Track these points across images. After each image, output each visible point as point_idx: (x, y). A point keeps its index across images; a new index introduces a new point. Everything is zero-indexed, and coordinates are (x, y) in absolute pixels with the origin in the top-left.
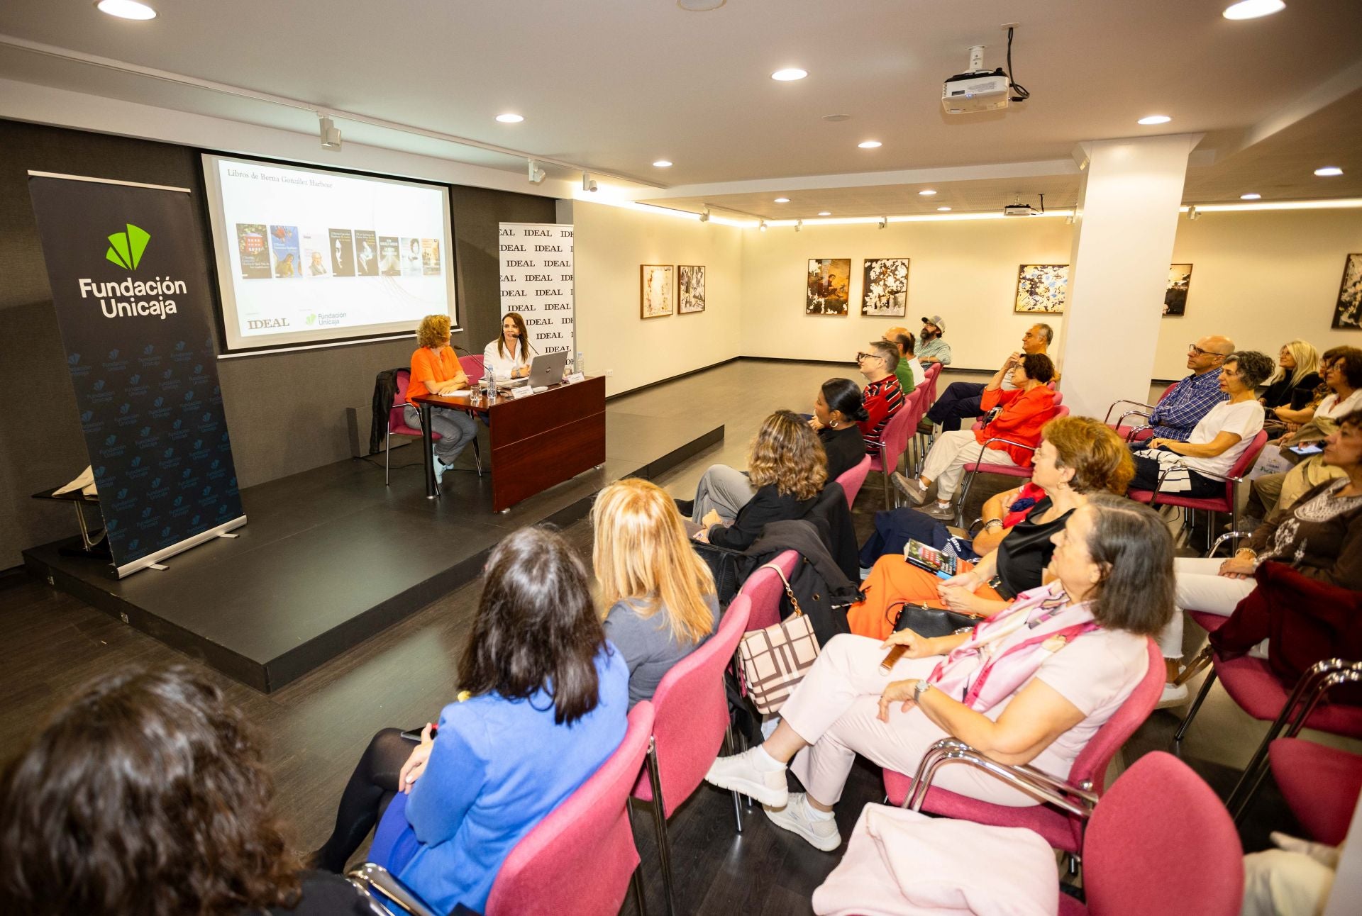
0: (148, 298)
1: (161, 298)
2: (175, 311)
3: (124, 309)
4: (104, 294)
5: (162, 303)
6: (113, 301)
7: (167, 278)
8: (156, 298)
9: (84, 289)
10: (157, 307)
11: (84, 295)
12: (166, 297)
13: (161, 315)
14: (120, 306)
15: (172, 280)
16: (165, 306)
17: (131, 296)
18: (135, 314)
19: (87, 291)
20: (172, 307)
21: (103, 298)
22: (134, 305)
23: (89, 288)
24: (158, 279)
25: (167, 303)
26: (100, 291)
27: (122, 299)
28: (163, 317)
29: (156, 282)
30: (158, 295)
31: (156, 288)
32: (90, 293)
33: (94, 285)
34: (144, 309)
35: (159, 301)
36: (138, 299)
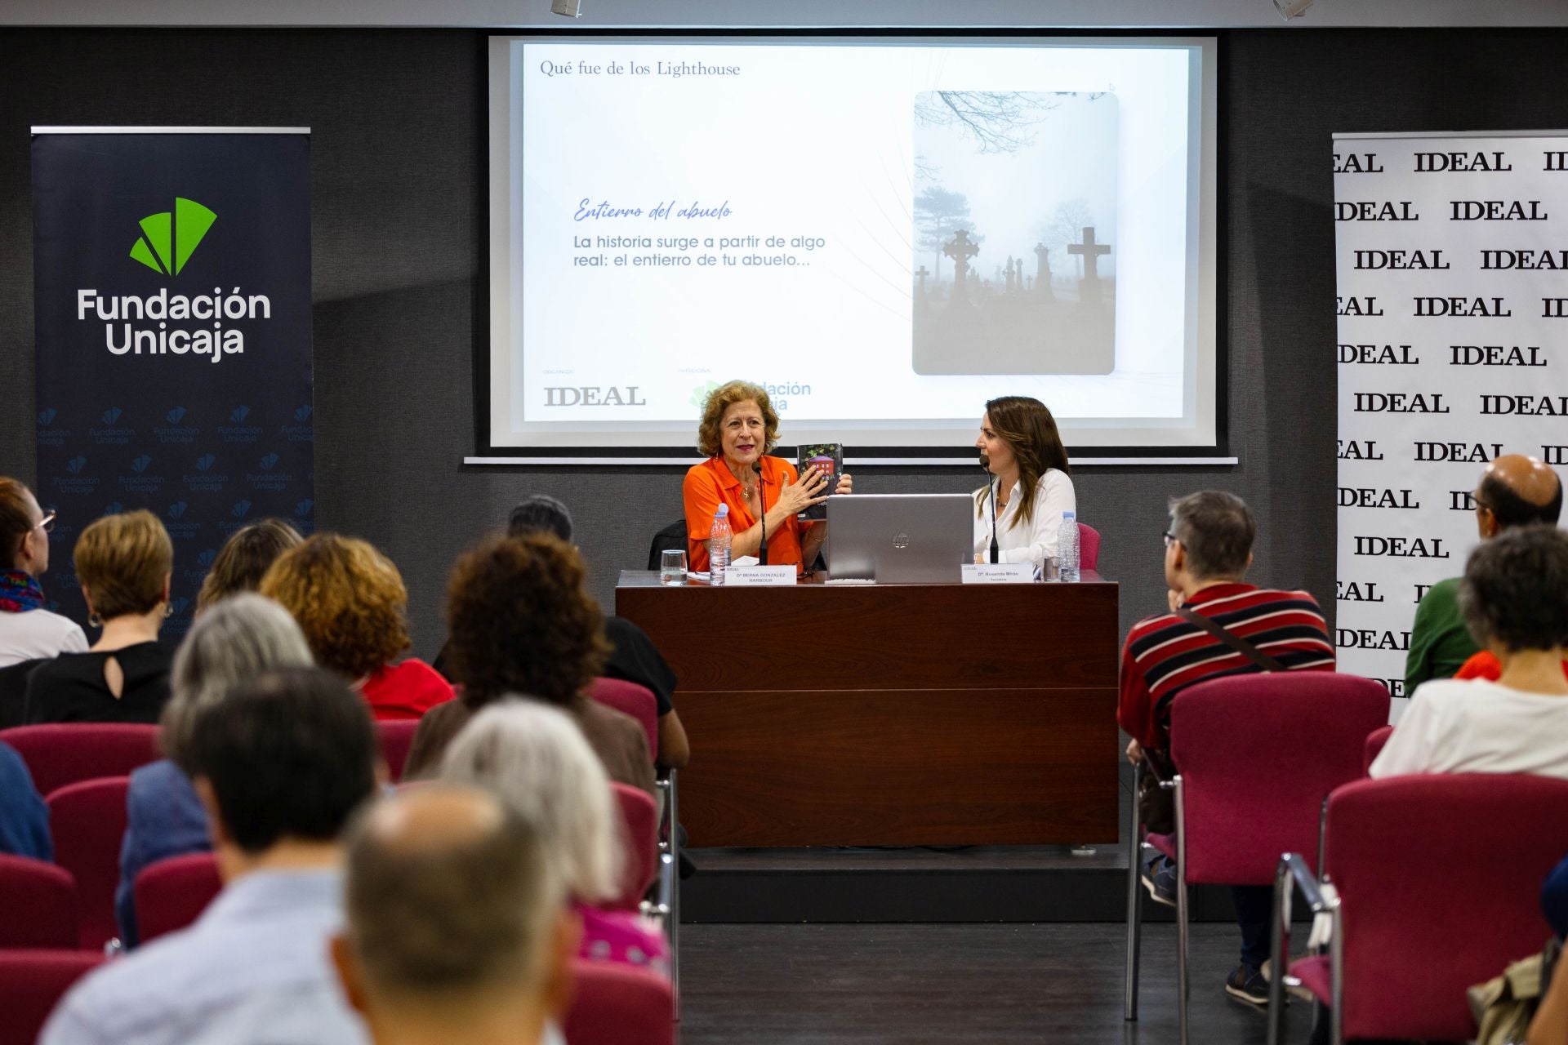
0: (192, 324)
1: (217, 325)
2: (240, 349)
3: (145, 341)
4: (114, 315)
5: (218, 334)
6: (128, 327)
7: (237, 290)
8: (208, 325)
9: (83, 305)
10: (208, 341)
11: (81, 316)
12: (227, 324)
13: (213, 354)
14: (139, 335)
15: (245, 295)
16: (223, 340)
17: (161, 320)
18: (163, 350)
19: (86, 309)
20: (237, 342)
21: (111, 321)
22: (163, 335)
23: (91, 304)
24: (218, 290)
25: (228, 335)
26: (108, 309)
27: (148, 324)
28: (216, 359)
29: (213, 296)
30: (213, 319)
31: (213, 307)
32: (92, 313)
33: (100, 300)
34: (180, 342)
35: (213, 331)
36: (172, 325)
